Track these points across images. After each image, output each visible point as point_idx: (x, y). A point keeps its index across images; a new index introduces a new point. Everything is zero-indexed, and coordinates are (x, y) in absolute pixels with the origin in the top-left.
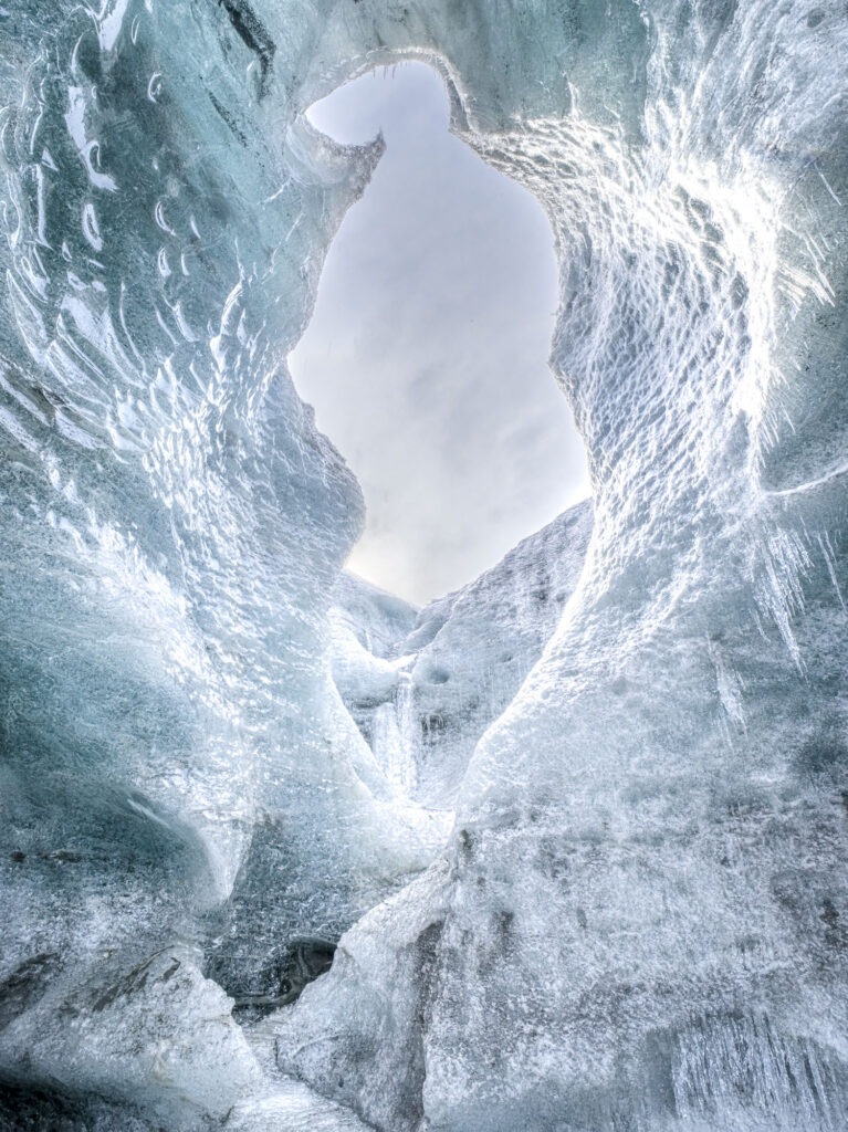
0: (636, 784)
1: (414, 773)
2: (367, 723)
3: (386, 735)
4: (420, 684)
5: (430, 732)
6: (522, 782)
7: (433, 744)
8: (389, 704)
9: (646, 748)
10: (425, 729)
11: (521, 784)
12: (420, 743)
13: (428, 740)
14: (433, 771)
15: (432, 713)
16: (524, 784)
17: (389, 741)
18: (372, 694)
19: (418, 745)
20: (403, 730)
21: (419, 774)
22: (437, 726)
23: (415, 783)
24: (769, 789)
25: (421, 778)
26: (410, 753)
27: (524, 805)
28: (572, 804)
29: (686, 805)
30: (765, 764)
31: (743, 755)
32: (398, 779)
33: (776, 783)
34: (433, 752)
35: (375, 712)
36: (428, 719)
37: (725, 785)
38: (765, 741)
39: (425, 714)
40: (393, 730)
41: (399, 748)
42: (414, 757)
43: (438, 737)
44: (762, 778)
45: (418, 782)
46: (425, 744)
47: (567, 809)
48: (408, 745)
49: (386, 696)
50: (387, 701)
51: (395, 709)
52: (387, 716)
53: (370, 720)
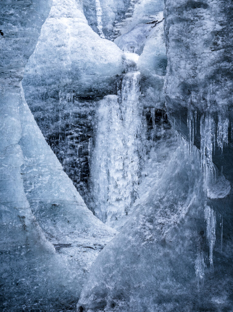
0: (161, 295)
1: (136, 168)
2: (90, 117)
3: (109, 130)
4: (146, 75)
5: (155, 126)
6: (110, 286)
7: (157, 138)
8: (112, 97)
9: (168, 279)
10: (150, 123)
11: (110, 287)
12: (144, 137)
13: (152, 135)
14: (156, 167)
15: (157, 106)
16: (111, 288)
17: (112, 136)
18: (95, 86)
19: (141, 140)
20: (127, 125)
21: (141, 169)
22: (162, 120)
23: (136, 178)
24: (217, 306)
25: (143, 173)
26: (134, 148)
27: (109, 299)
28: (131, 301)
29: (182, 308)
30: (218, 294)
31: (209, 289)
32: (120, 175)
33: (220, 304)
34: (157, 147)
35: (98, 105)
36: (153, 113)
37: (199, 302)
38: (220, 284)
39: (151, 107)
40: (117, 125)
41: (121, 144)
42: (137, 152)
43: (163, 132)
44: (216, 301)
45: (140, 176)
46: (149, 138)
47: (128, 303)
48: (131, 141)
49: (110, 88)
50: (111, 93)
51: (119, 101)
52: (110, 111)
53: (93, 113)
